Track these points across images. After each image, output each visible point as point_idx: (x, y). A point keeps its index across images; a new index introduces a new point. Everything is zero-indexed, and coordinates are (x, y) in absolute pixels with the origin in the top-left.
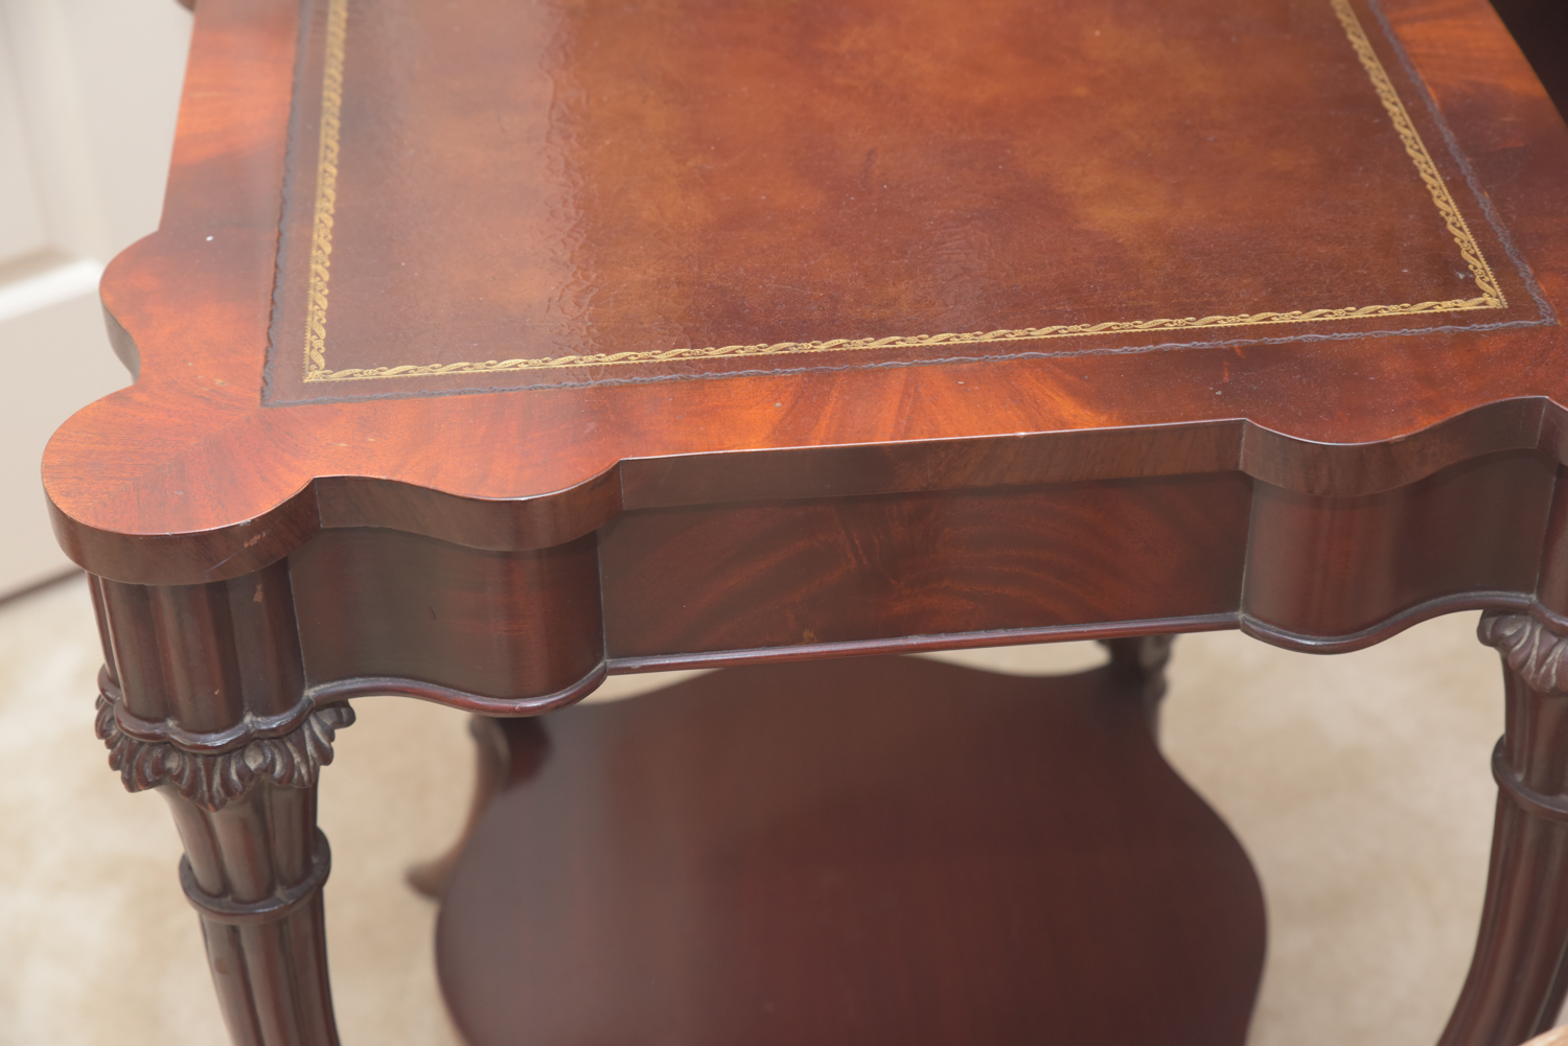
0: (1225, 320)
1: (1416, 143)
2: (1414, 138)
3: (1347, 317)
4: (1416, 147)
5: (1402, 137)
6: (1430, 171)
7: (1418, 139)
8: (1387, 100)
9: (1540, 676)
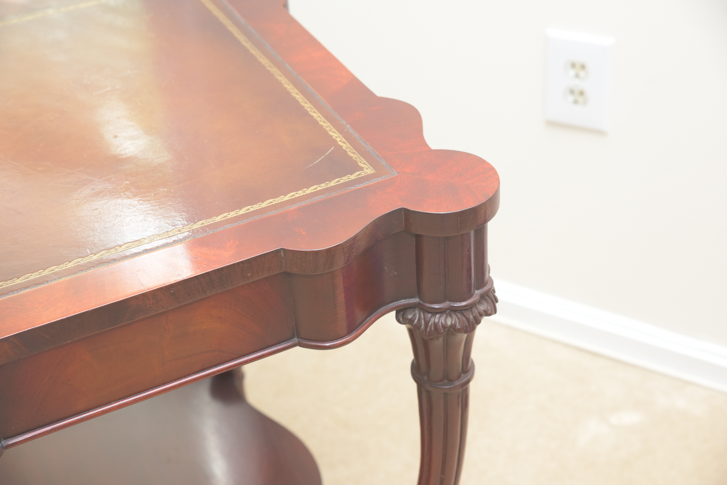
0: (252, 208)
1: (312, 109)
2: (310, 107)
3: (304, 194)
4: (313, 111)
5: (305, 108)
6: (322, 120)
7: (313, 107)
8: (293, 93)
9: (428, 332)
